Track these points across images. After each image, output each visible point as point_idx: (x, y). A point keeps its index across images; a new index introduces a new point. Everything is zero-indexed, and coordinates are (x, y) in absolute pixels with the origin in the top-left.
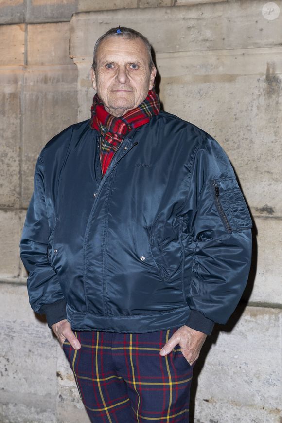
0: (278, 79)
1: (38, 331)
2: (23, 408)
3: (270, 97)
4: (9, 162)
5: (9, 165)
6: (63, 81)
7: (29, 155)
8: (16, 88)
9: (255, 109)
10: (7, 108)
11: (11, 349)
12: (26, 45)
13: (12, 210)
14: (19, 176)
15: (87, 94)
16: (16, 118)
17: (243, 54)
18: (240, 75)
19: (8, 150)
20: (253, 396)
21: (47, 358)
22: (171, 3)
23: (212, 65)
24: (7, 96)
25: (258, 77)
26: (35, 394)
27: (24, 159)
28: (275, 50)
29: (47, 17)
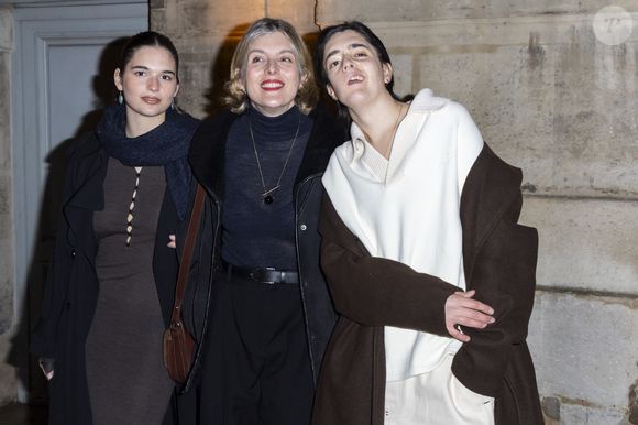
0: (542, 49)
3: (533, 68)
9: (517, 81)
17: (505, 23)
18: (502, 46)
23: (471, 35)
25: (520, 47)
28: (539, 19)
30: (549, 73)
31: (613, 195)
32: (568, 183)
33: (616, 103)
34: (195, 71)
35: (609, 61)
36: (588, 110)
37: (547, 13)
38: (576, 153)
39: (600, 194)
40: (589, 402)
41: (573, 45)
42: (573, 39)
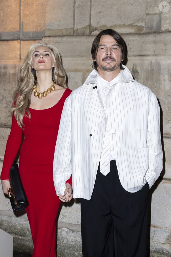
0: (138, 71)
8: (16, 71)
10: (11, 80)
12: (20, 50)
22: (89, 34)
24: (11, 74)
28: (137, 58)
29: (30, 37)
31: (167, 136)
35: (166, 77)
37: (140, 55)
40: (156, 225)
41: (151, 70)
42: (151, 67)
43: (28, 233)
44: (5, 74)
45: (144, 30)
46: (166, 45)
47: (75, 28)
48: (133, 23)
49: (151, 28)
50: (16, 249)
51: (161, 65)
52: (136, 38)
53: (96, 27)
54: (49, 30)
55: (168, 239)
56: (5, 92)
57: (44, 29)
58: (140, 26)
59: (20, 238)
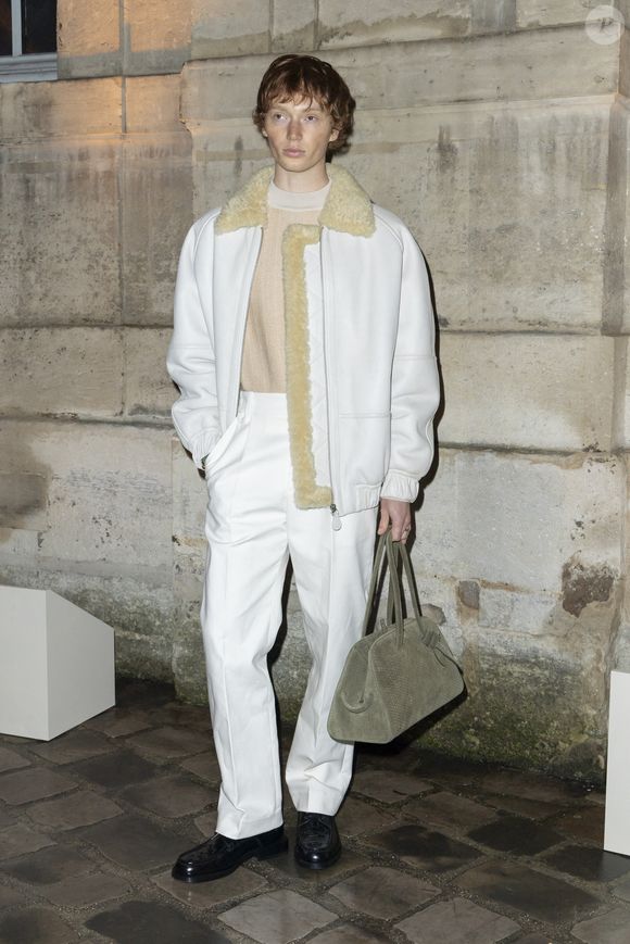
0: (454, 147)
1: (147, 484)
2: (131, 583)
3: (443, 171)
4: (106, 263)
5: (105, 267)
6: (174, 154)
7: (132, 254)
8: (112, 164)
9: (424, 188)
10: (100, 192)
11: (113, 508)
12: (123, 105)
13: (111, 327)
14: (118, 281)
15: (205, 171)
16: (113, 204)
17: (408, 115)
18: (405, 144)
19: (103, 246)
20: (423, 561)
21: (160, 519)
22: (314, 47)
23: (368, 130)
24: (101, 175)
25: (428, 145)
26: (146, 565)
27: (125, 259)
28: (450, 109)
29: (151, 68)
30: (462, 177)
31: (542, 328)
32: (487, 315)
33: (544, 212)
34: (39, 185)
35: (535, 159)
36: (510, 222)
37: (459, 101)
38: (497, 276)
39: (525, 327)
40: (515, 585)
41: (491, 140)
42: (491, 133)
43: (158, 623)
44: (84, 175)
45: (469, 31)
46: (530, 68)
47: (275, 34)
48: (438, 12)
49: (489, 22)
50: (126, 671)
51: (519, 125)
52: (448, 51)
53: (334, 26)
54: (201, 41)
55: (550, 623)
56: (85, 226)
57: (189, 41)
58: (458, 19)
59: (138, 637)
